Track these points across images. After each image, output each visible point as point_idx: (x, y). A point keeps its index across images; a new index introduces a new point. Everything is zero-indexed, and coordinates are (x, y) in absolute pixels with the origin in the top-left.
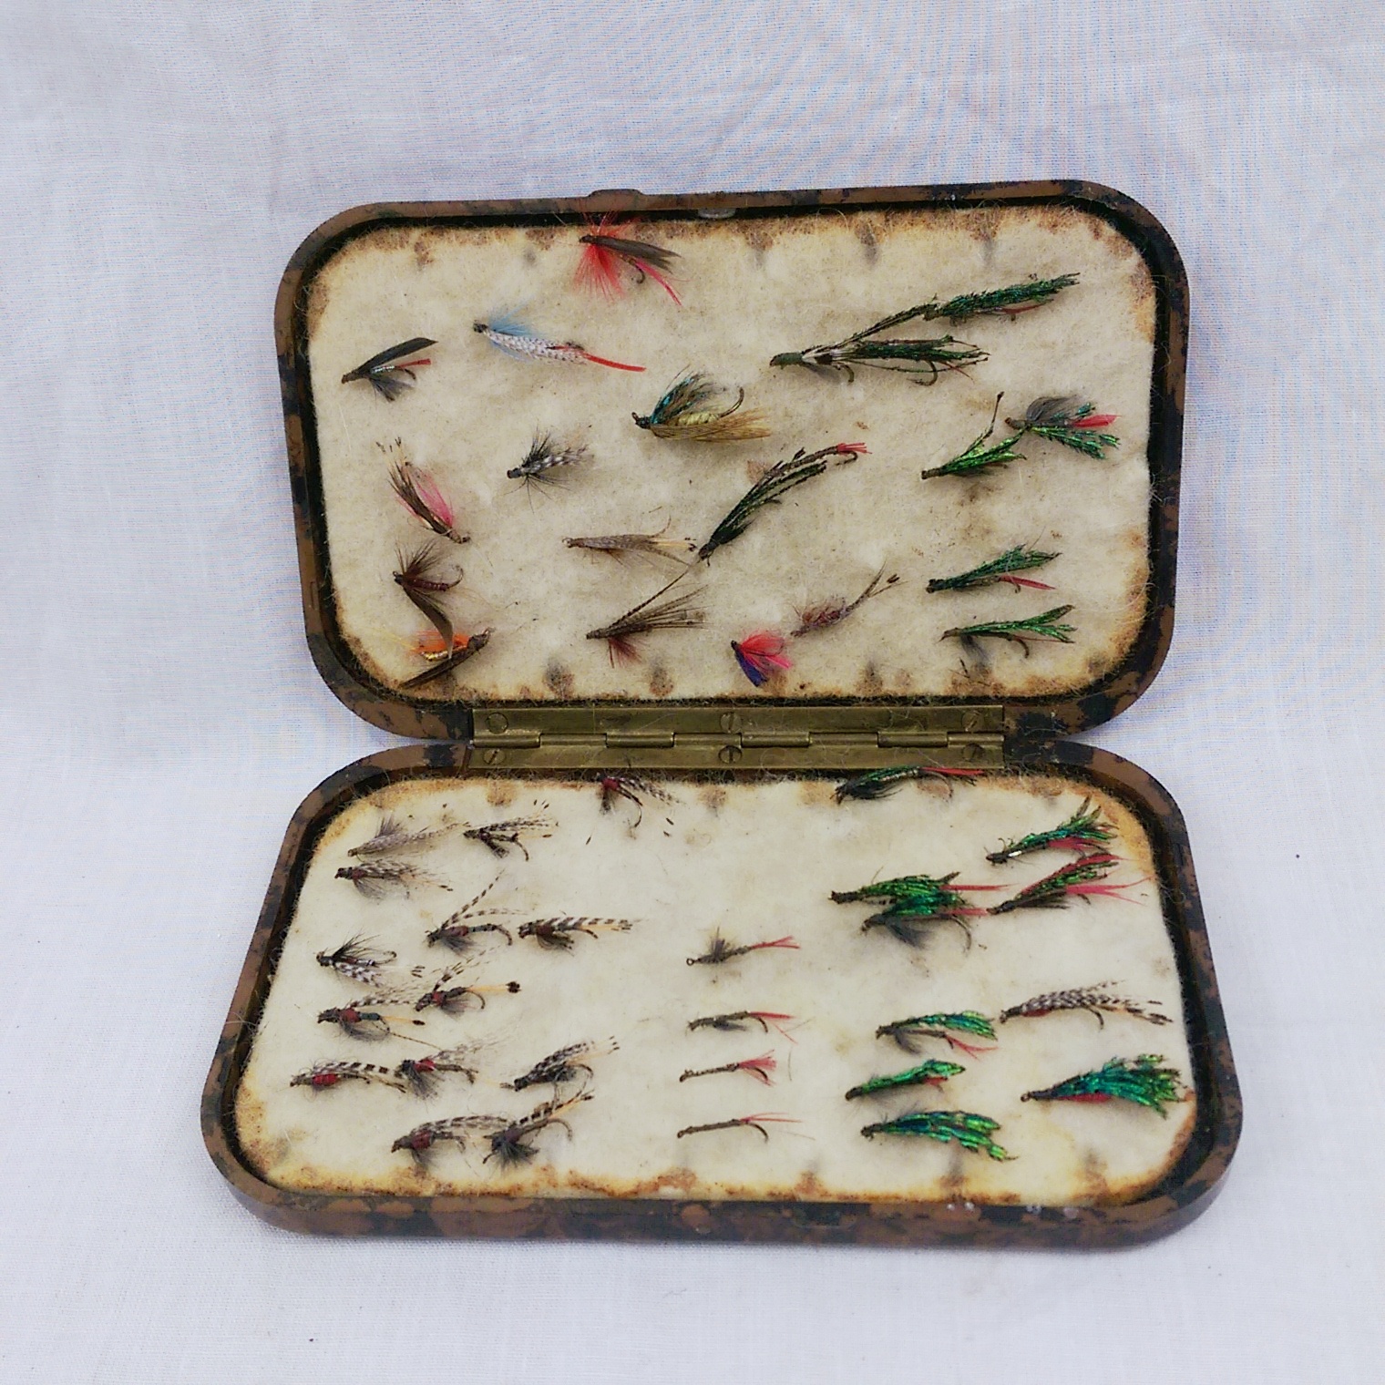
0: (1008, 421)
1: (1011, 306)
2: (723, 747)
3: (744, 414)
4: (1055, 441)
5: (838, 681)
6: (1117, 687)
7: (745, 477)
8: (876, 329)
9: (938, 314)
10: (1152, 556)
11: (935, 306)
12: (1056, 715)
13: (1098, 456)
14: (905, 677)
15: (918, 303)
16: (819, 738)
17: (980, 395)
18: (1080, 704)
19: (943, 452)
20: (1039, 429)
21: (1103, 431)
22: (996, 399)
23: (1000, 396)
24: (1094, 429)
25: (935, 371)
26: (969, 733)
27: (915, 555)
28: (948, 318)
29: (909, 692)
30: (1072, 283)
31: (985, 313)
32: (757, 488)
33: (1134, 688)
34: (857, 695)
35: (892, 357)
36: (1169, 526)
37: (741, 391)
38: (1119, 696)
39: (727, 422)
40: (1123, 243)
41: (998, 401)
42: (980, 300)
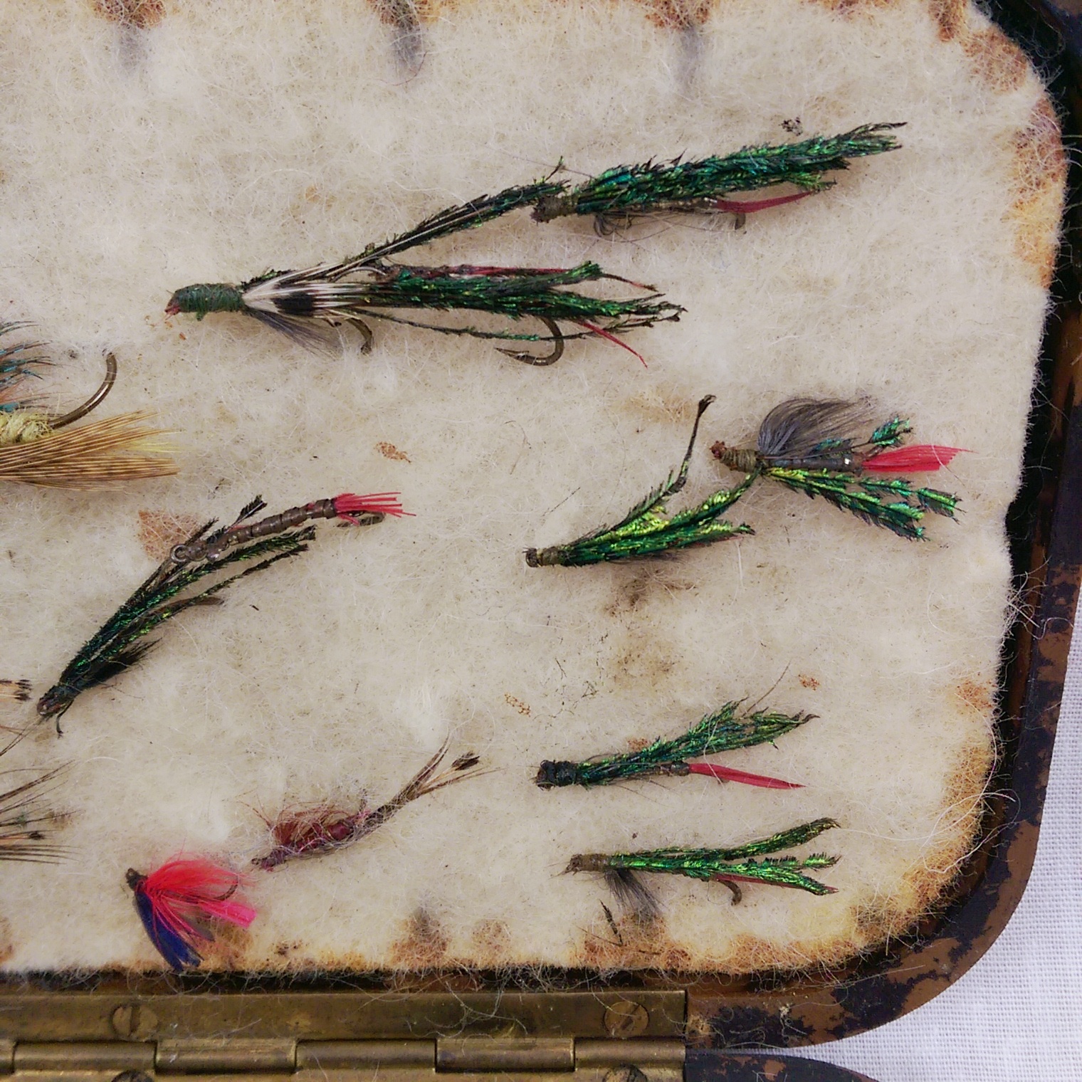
0: (718, 452)
1: (733, 197)
2: (117, 1073)
3: (107, 425)
4: (819, 498)
5: (357, 943)
6: (912, 965)
7: (137, 548)
8: (421, 235)
9: (564, 210)
10: (1006, 729)
11: (560, 188)
12: (790, 1010)
13: (911, 533)
14: (492, 931)
15: (521, 177)
16: (317, 1052)
17: (659, 389)
18: (838, 994)
19: (574, 506)
20: (787, 474)
21: (924, 481)
22: (696, 409)
23: (703, 405)
24: (906, 476)
25: (558, 336)
26: (619, 1039)
27: (513, 711)
28: (591, 218)
29: (500, 960)
30: (886, 146)
31: (680, 209)
32: (158, 579)
33: (945, 967)
34: (395, 968)
35: (458, 305)
36: (1045, 673)
37: (112, 362)
38: (912, 982)
39: (65, 443)
40: (1007, 54)
41: (699, 415)
42: (667, 182)
